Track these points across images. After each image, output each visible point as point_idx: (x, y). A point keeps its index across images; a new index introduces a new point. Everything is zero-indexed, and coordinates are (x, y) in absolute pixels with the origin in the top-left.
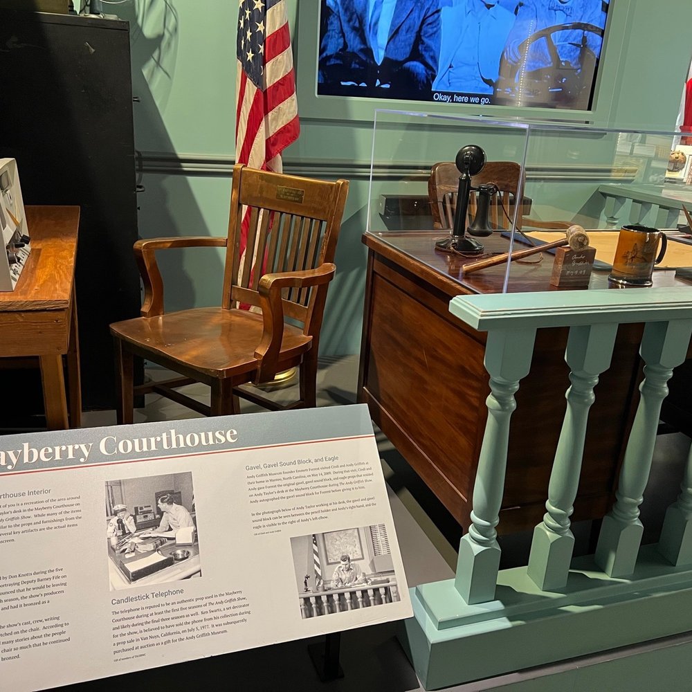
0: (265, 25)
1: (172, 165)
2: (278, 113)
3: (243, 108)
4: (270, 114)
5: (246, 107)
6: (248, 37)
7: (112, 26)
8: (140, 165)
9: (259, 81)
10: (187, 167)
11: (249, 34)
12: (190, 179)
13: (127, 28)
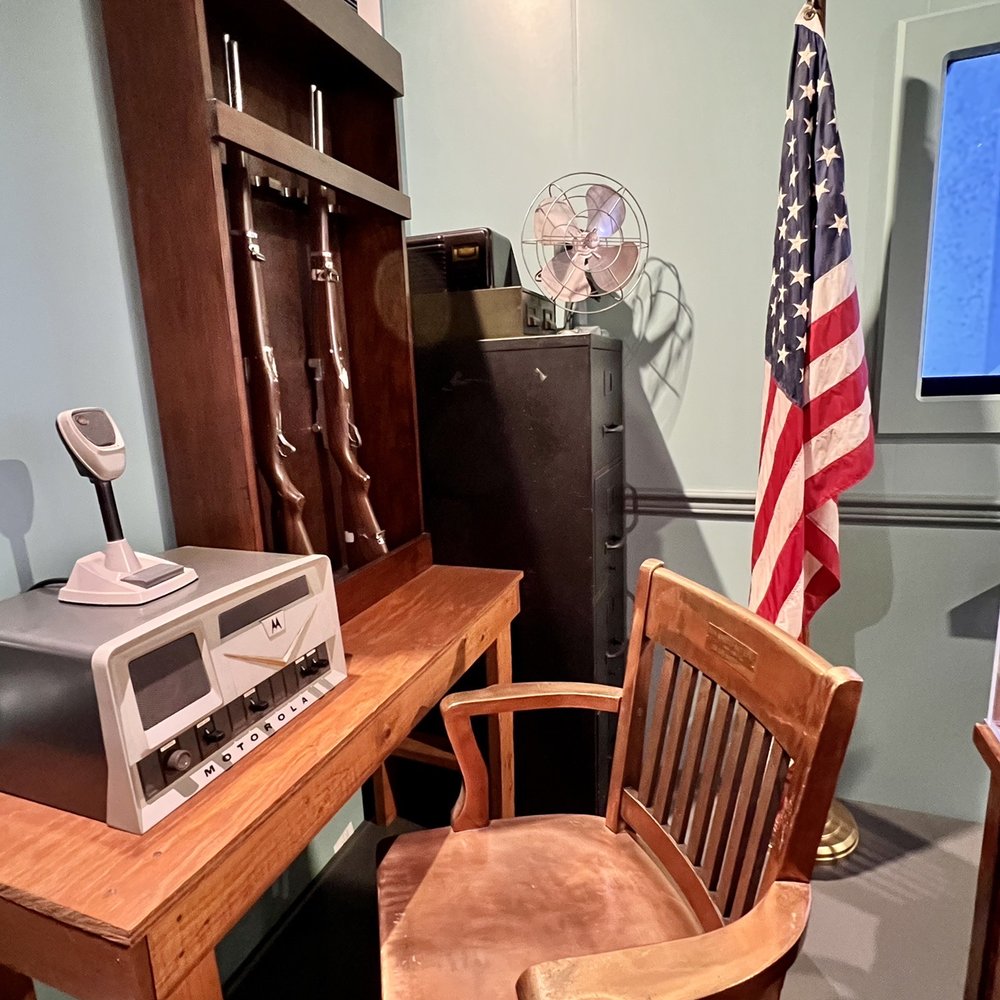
0: (809, 305)
1: (676, 504)
2: (829, 439)
3: (770, 432)
4: (814, 441)
5: (774, 431)
6: (782, 328)
7: (567, 343)
8: (635, 506)
9: (797, 391)
10: (696, 508)
11: (783, 322)
12: (702, 523)
13: (587, 343)
